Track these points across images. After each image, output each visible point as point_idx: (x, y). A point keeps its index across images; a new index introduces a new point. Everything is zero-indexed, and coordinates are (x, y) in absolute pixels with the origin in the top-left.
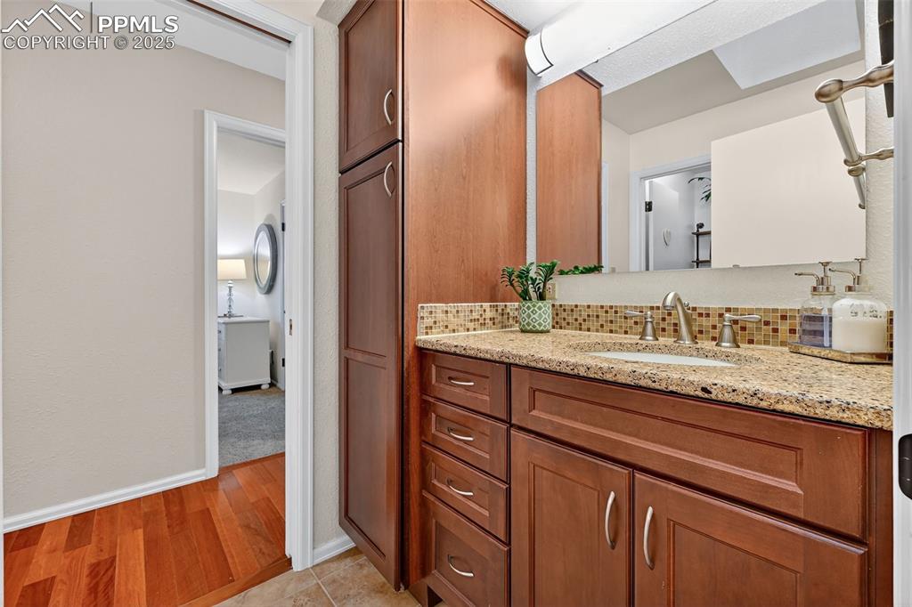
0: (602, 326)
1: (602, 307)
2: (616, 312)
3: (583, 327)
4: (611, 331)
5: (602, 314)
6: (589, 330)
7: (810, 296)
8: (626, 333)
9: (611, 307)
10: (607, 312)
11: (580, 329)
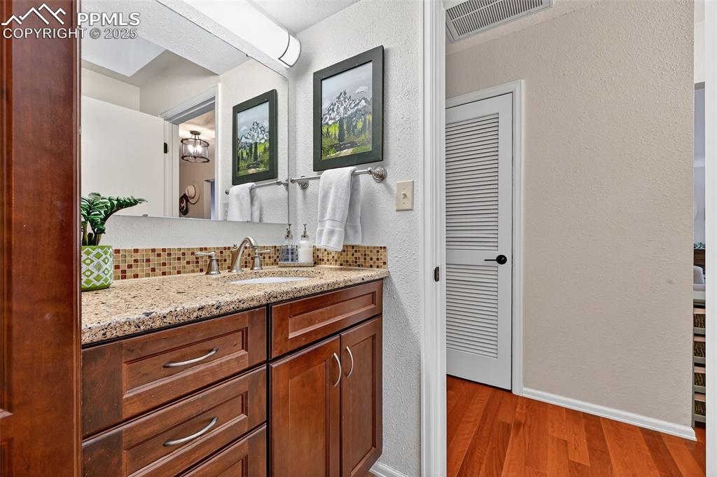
0: (153, 270)
1: (153, 250)
2: (169, 255)
3: (128, 274)
4: (164, 274)
5: (152, 257)
6: (136, 276)
7: (284, 239)
8: (179, 272)
9: (164, 250)
10: (159, 255)
11: (124, 277)
